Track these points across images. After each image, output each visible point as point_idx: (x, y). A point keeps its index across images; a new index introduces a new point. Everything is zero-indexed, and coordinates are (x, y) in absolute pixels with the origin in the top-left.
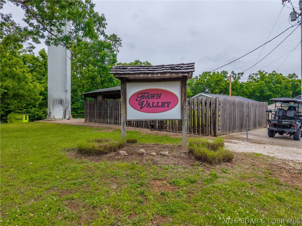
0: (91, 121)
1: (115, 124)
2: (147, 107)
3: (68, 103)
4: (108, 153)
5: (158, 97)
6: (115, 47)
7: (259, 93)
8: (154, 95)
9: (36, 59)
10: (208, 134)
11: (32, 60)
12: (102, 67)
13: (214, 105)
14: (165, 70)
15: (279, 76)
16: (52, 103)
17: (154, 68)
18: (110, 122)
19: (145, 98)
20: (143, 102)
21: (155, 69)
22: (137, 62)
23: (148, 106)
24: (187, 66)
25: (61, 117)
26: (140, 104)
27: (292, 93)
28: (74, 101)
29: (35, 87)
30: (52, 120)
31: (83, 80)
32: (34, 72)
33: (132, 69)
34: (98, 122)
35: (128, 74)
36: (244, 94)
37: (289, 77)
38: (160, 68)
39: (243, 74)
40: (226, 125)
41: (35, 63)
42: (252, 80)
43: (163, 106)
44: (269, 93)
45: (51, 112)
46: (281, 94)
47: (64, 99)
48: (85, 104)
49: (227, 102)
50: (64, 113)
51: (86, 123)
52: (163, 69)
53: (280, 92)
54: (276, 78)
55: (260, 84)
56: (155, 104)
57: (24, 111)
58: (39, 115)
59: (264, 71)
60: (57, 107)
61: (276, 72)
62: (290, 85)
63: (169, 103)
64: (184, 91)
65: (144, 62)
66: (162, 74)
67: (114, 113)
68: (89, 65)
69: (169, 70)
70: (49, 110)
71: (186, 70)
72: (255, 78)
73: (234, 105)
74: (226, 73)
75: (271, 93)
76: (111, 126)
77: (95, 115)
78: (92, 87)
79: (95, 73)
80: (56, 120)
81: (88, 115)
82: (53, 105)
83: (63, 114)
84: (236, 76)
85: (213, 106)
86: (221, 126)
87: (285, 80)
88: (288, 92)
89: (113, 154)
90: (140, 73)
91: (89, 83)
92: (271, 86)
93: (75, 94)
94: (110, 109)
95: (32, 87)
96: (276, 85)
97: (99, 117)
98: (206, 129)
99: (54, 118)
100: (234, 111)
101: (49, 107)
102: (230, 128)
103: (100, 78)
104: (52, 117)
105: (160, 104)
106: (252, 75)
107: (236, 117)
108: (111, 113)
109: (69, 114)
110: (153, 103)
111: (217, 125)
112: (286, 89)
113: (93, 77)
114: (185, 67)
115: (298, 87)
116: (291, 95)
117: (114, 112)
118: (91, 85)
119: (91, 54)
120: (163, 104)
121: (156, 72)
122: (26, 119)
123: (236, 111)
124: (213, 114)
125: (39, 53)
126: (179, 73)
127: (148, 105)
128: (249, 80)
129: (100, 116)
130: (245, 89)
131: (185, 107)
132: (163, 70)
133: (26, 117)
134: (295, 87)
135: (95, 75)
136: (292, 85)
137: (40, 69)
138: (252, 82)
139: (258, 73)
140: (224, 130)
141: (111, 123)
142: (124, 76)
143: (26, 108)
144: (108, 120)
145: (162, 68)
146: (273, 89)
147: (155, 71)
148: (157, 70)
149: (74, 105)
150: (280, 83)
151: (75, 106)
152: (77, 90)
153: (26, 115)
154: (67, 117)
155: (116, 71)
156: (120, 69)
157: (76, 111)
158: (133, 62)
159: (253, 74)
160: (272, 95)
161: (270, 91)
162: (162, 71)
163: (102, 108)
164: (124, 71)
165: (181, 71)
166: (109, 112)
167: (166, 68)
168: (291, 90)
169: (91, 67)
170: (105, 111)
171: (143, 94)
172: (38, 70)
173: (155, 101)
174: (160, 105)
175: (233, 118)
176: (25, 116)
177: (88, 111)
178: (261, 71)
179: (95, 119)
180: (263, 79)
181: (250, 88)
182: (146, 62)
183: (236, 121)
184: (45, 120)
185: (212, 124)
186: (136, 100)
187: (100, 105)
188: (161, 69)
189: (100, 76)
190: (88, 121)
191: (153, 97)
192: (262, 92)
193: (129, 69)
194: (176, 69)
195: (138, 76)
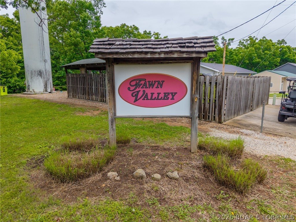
0: (74, 96)
1: (101, 101)
2: (144, 99)
3: (49, 75)
4: (91, 176)
5: (159, 86)
6: (98, 8)
7: (249, 60)
8: (154, 83)
9: (11, 22)
10: (212, 120)
11: (6, 23)
12: (85, 32)
13: (221, 86)
14: (171, 47)
15: (269, 43)
16: (30, 75)
17: (154, 45)
18: (96, 99)
19: (140, 87)
20: (138, 92)
21: (156, 46)
22: (124, 25)
23: (146, 99)
24: (204, 43)
25: (42, 91)
26: (134, 95)
27: (279, 60)
28: (57, 70)
29: (10, 55)
30: (31, 94)
31: (65, 47)
32: (10, 37)
33: (122, 45)
34: (83, 98)
35: (117, 53)
36: (233, 62)
37: (278, 44)
38: (164, 44)
39: (233, 40)
40: (231, 108)
41: (10, 26)
42: (241, 46)
43: (166, 98)
44: (258, 60)
45: (30, 84)
46: (269, 61)
47: (44, 70)
48: (67, 77)
49: (235, 81)
50: (44, 85)
51: (69, 99)
52: (168, 45)
53: (269, 59)
54: (266, 44)
55: (249, 51)
56: (156, 95)
57: (3, 81)
58: (21, 85)
59: (254, 37)
60: (36, 80)
61: (267, 38)
62: (278, 51)
63: (174, 94)
64: (196, 78)
65: (131, 26)
66: (168, 54)
67: (100, 90)
68: (71, 30)
69: (177, 47)
70: (28, 82)
71: (202, 48)
72: (246, 44)
73: (241, 83)
74: (217, 39)
75: (260, 60)
76: (98, 104)
77: (79, 91)
78: (75, 54)
79: (78, 39)
80: (36, 94)
81: (71, 90)
82: (32, 77)
83: (43, 87)
84: (226, 41)
85: (219, 87)
86: (226, 110)
87: (274, 46)
88: (276, 59)
89: (98, 176)
90: (134, 53)
91: (72, 50)
92: (260, 53)
93: (58, 61)
94: (95, 84)
95: (7, 55)
96: (265, 52)
97: (83, 93)
98: (209, 114)
99: (34, 92)
100: (240, 91)
101: (27, 80)
102: (235, 111)
103: (84, 45)
104: (31, 90)
105: (162, 95)
106: (242, 41)
107: (242, 97)
108: (97, 89)
109: (51, 87)
110: (152, 94)
111: (223, 110)
112: (274, 56)
113: (76, 43)
114: (200, 43)
115: (286, 54)
116: (279, 62)
117: (100, 88)
118: (74, 52)
119: (71, 17)
120: (166, 95)
121: (158, 50)
122: (4, 91)
123: (242, 91)
124: (219, 96)
125: (13, 14)
126: (192, 52)
127: (145, 97)
128: (239, 46)
129: (85, 92)
130: (235, 57)
131: (196, 100)
132: (168, 47)
133: (4, 89)
134: (283, 54)
135: (78, 41)
136: (280, 51)
137: (17, 33)
138: (242, 48)
139: (249, 39)
140: (229, 114)
141: (97, 101)
142: (110, 56)
143: (5, 78)
144: (94, 97)
145: (166, 44)
146: (262, 56)
147: (156, 48)
148: (160, 48)
149: (57, 73)
150: (270, 50)
151: (59, 74)
152: (59, 57)
153: (4, 87)
154: (49, 90)
155: (99, 48)
156: (104, 45)
157: (60, 80)
158: (119, 25)
159: (244, 40)
160: (260, 62)
161: (259, 58)
162: (167, 50)
163: (86, 83)
164: (110, 48)
165: (195, 50)
166: (94, 87)
167: (173, 44)
168: (279, 57)
169: (73, 32)
170: (90, 87)
171: (138, 81)
172: (14, 35)
173: (155, 90)
174: (162, 97)
175: (238, 99)
176: (2, 88)
177: (71, 85)
178: (252, 37)
179: (79, 95)
180: (253, 45)
181: (240, 55)
182: (133, 25)
183: (242, 102)
184: (23, 94)
185: (217, 108)
186: (129, 89)
187: (84, 79)
188: (165, 46)
189: (84, 42)
190: (71, 97)
191: (152, 85)
192: (251, 59)
193: (118, 45)
194: (188, 47)
195: (131, 57)
